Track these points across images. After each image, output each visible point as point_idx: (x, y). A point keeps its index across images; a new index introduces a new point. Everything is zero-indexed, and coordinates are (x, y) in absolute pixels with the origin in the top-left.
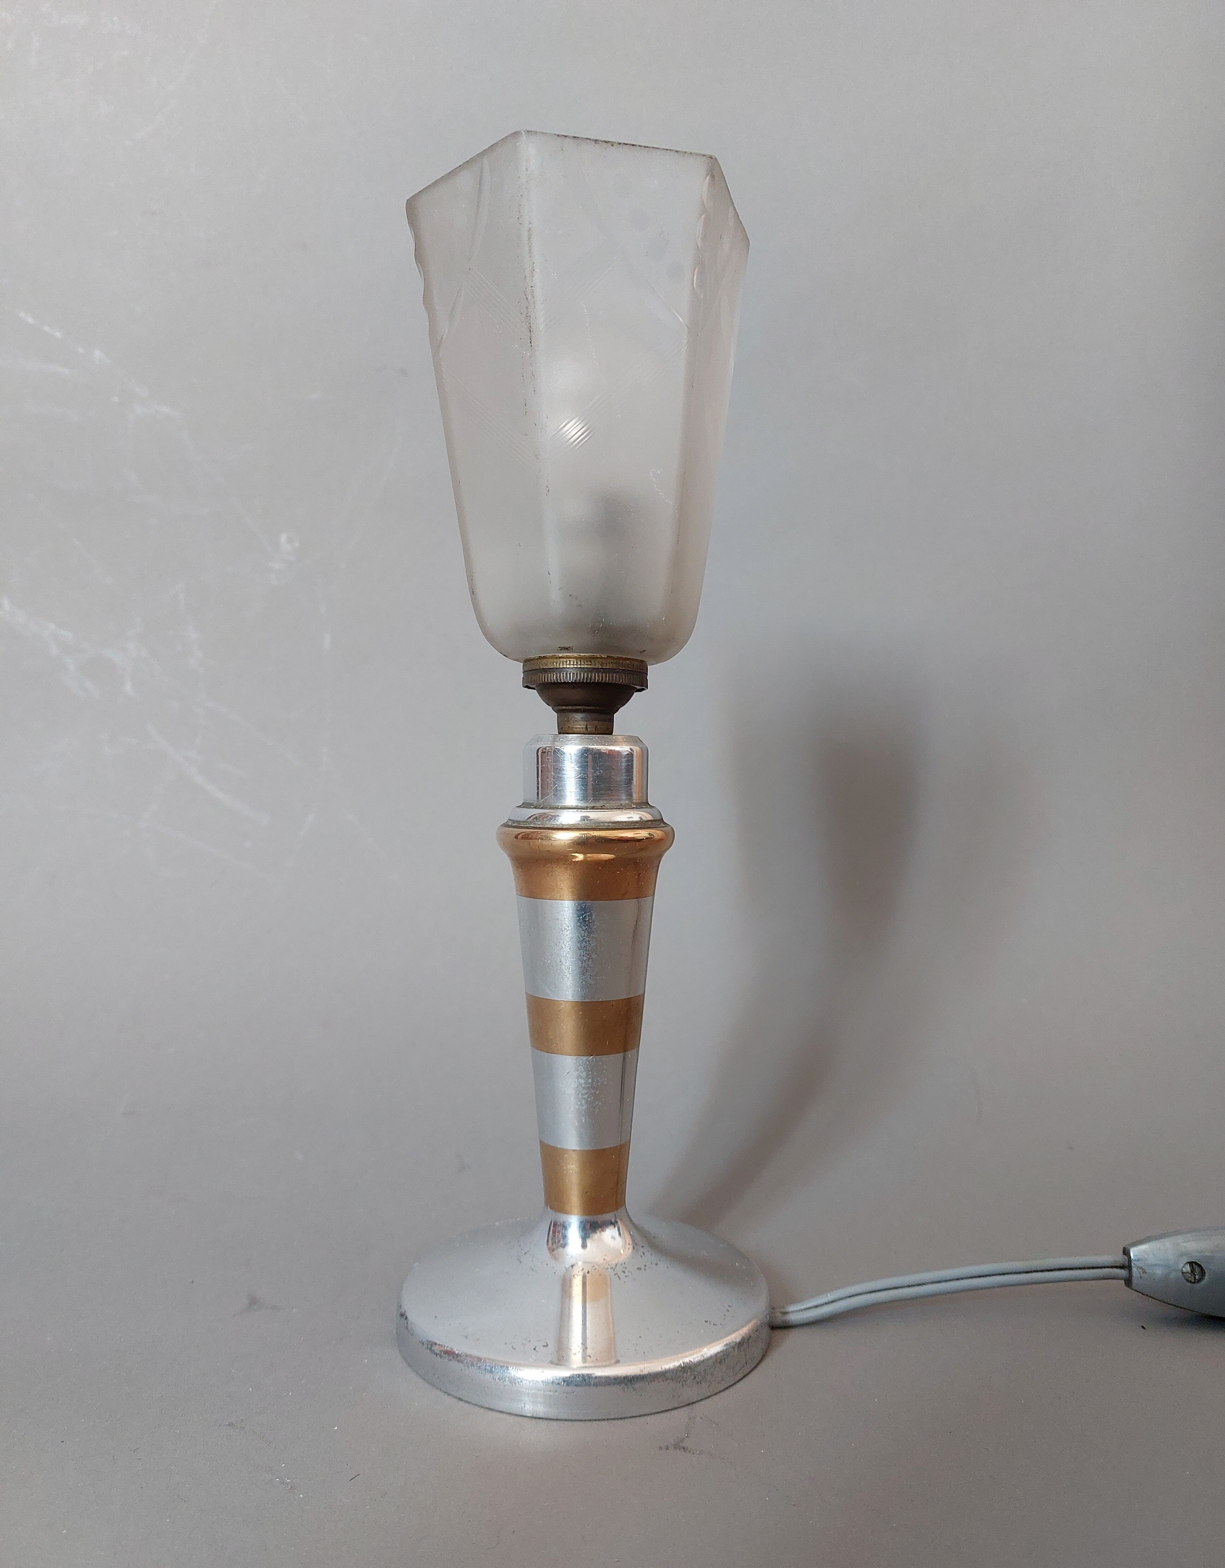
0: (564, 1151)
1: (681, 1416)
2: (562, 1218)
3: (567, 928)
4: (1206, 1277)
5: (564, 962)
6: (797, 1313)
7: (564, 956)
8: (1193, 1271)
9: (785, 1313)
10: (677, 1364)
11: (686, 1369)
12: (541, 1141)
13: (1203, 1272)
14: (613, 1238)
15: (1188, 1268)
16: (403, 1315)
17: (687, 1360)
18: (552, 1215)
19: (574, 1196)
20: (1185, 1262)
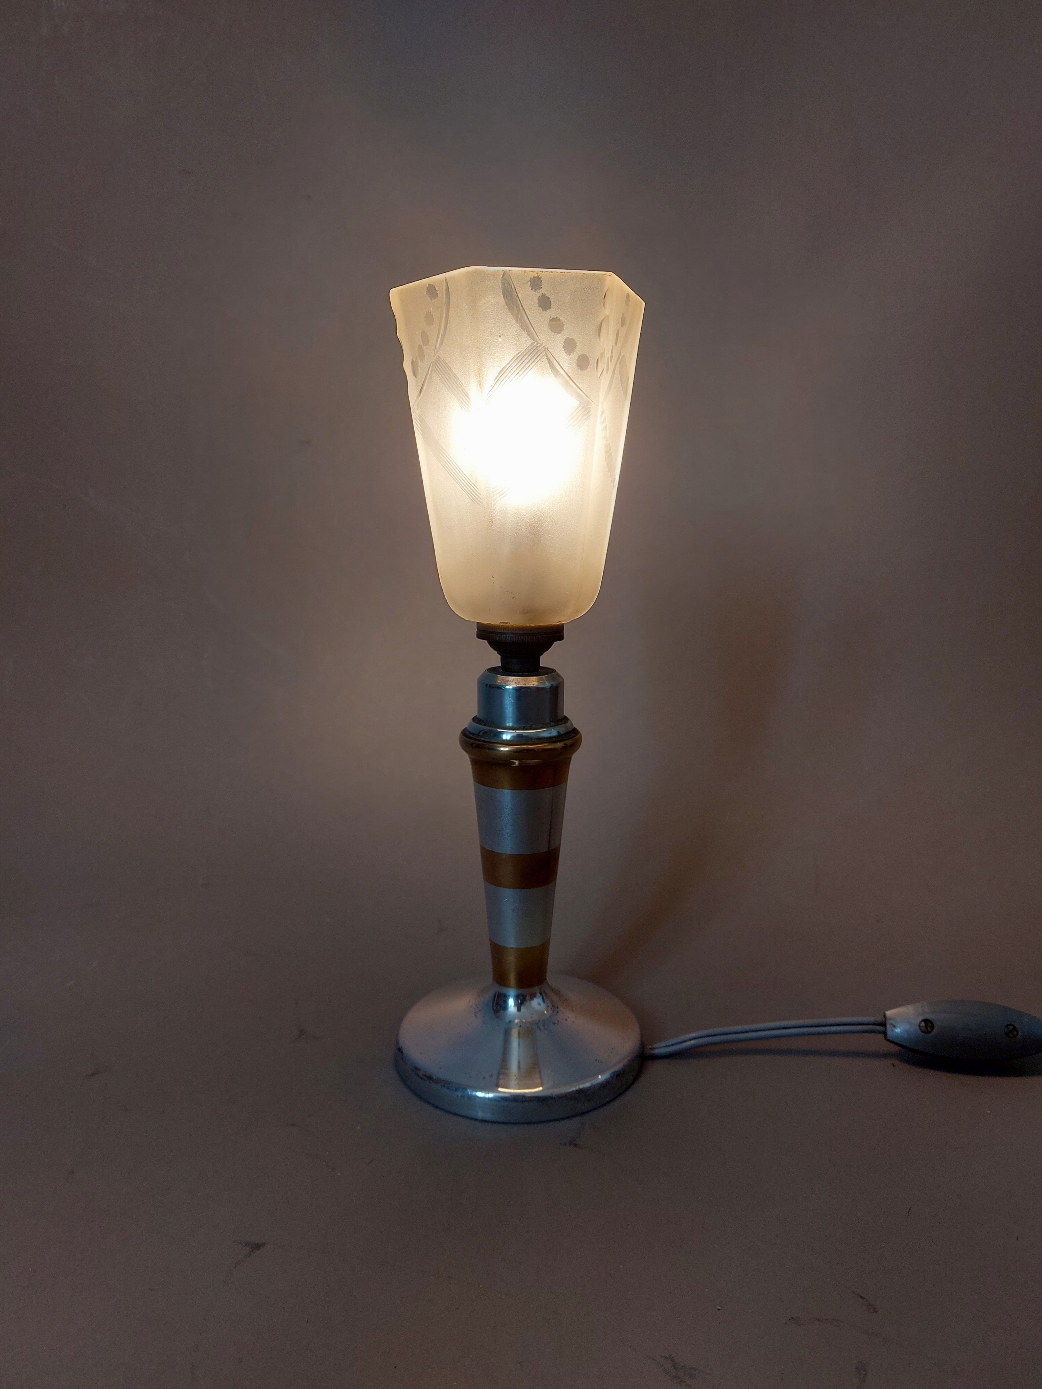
0: (506, 948)
1: (575, 1122)
2: (504, 990)
3: (506, 807)
4: (934, 1031)
5: (505, 829)
6: (660, 1048)
7: (505, 825)
8: (926, 1025)
9: (653, 1049)
10: (574, 1089)
11: (580, 1091)
12: (490, 940)
13: (933, 1027)
14: (539, 1004)
15: (923, 1024)
16: (400, 1050)
17: (581, 1087)
18: (497, 988)
19: (512, 977)
20: (921, 1019)
